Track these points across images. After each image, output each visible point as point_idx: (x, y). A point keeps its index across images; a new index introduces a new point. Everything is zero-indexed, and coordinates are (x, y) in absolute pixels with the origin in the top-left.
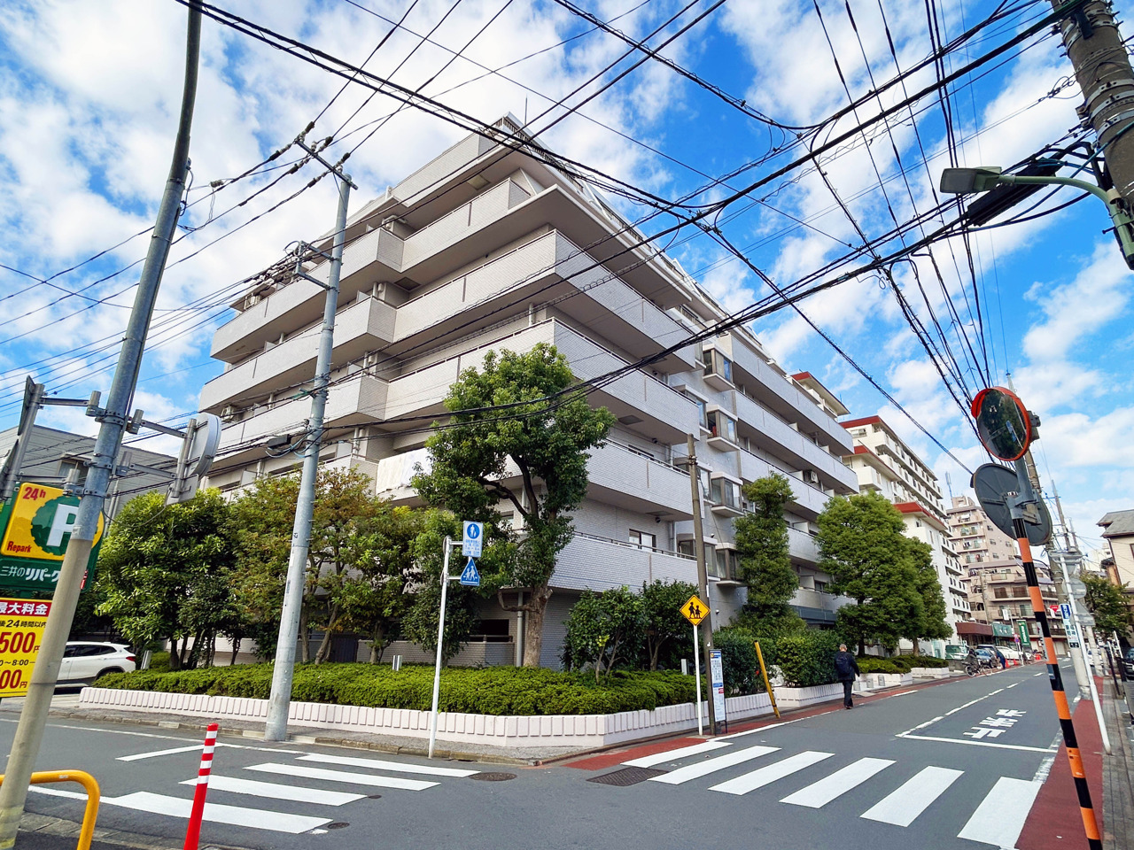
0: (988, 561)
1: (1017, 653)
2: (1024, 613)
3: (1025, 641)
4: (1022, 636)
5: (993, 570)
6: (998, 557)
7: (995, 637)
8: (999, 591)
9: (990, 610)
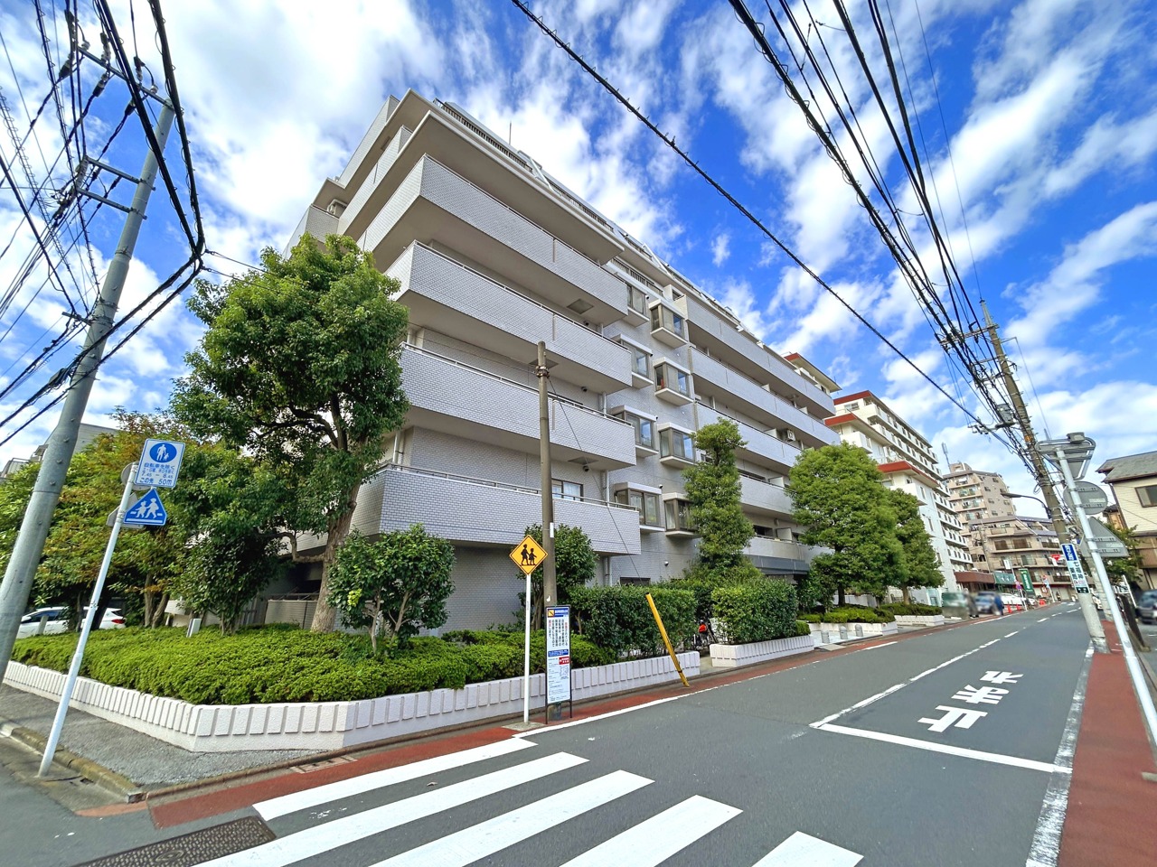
0: (987, 517)
1: (1019, 598)
2: (1025, 562)
3: (1028, 587)
4: (1025, 583)
5: (993, 525)
6: (997, 514)
7: (997, 585)
8: (999, 544)
9: (991, 560)
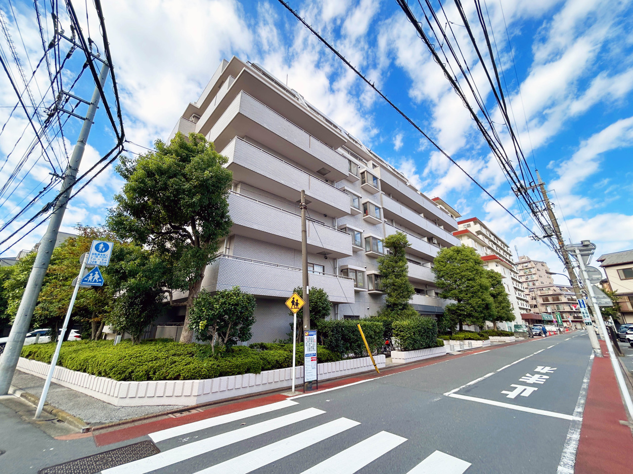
0: (538, 285)
1: (555, 328)
2: (558, 309)
3: (560, 322)
4: (558, 319)
5: (541, 289)
6: (543, 283)
7: (543, 321)
8: (545, 299)
9: (540, 307)
